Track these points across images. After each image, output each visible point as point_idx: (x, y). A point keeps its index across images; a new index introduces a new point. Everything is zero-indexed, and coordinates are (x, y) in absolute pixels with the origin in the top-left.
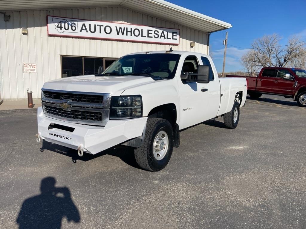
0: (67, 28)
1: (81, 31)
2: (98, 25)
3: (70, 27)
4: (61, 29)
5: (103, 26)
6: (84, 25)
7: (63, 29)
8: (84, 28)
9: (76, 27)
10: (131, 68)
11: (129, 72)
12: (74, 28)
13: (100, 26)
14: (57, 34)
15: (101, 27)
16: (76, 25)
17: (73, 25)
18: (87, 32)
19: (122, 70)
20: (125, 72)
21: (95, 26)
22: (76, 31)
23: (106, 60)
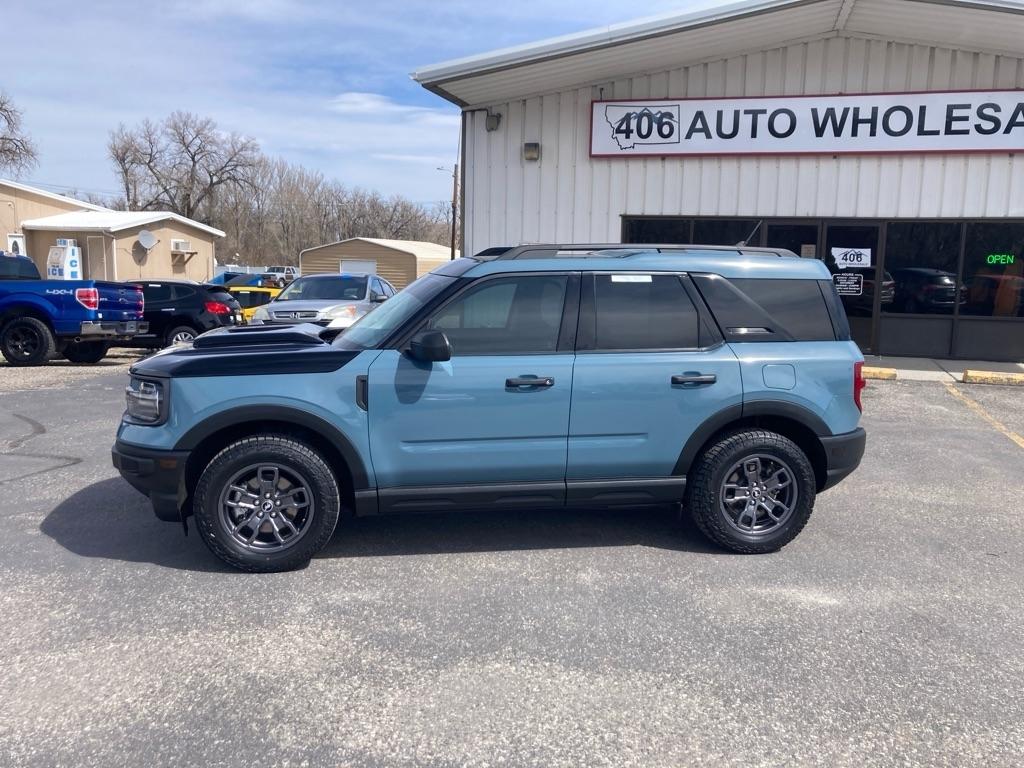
0: (644, 131)
1: (688, 136)
2: (746, 112)
3: (655, 126)
4: (628, 137)
5: (764, 112)
6: (700, 115)
7: (634, 136)
8: (699, 125)
13: (755, 113)
14: (618, 151)
15: (759, 115)
16: (676, 118)
17: (665, 120)
18: (709, 136)
20: (842, 265)
21: (737, 113)
22: (674, 138)
23: (770, 228)
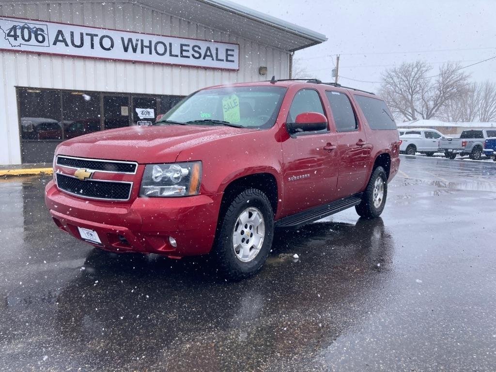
0: (26, 38)
1: (55, 44)
2: (87, 34)
3: (33, 36)
4: (16, 39)
5: (97, 35)
6: (60, 32)
7: (20, 39)
8: (60, 38)
9: (46, 36)
10: (152, 111)
11: (147, 117)
12: (40, 38)
13: (92, 36)
14: (10, 48)
15: (94, 37)
16: (46, 32)
17: (39, 32)
18: (67, 45)
19: (136, 114)
20: (141, 117)
21: (82, 34)
22: (46, 43)
23: (105, 97)
